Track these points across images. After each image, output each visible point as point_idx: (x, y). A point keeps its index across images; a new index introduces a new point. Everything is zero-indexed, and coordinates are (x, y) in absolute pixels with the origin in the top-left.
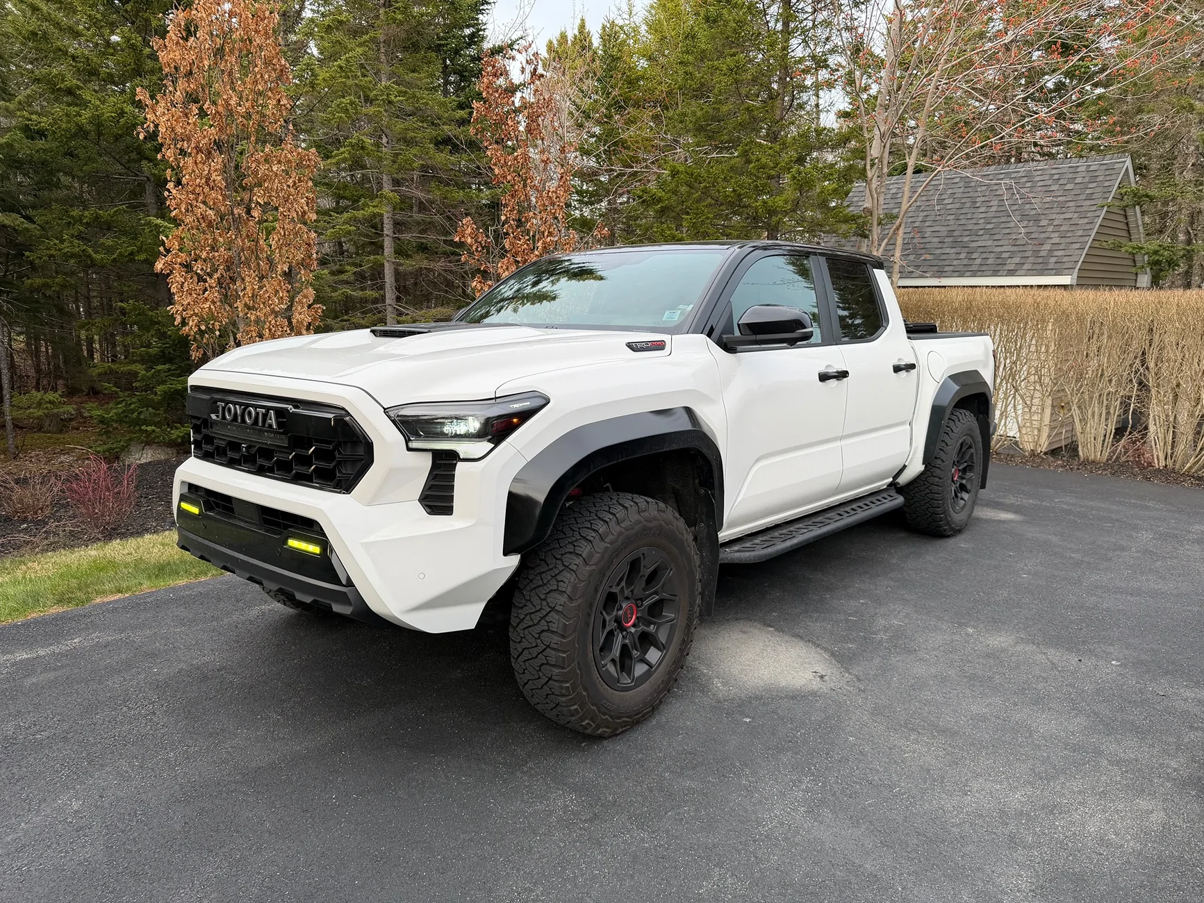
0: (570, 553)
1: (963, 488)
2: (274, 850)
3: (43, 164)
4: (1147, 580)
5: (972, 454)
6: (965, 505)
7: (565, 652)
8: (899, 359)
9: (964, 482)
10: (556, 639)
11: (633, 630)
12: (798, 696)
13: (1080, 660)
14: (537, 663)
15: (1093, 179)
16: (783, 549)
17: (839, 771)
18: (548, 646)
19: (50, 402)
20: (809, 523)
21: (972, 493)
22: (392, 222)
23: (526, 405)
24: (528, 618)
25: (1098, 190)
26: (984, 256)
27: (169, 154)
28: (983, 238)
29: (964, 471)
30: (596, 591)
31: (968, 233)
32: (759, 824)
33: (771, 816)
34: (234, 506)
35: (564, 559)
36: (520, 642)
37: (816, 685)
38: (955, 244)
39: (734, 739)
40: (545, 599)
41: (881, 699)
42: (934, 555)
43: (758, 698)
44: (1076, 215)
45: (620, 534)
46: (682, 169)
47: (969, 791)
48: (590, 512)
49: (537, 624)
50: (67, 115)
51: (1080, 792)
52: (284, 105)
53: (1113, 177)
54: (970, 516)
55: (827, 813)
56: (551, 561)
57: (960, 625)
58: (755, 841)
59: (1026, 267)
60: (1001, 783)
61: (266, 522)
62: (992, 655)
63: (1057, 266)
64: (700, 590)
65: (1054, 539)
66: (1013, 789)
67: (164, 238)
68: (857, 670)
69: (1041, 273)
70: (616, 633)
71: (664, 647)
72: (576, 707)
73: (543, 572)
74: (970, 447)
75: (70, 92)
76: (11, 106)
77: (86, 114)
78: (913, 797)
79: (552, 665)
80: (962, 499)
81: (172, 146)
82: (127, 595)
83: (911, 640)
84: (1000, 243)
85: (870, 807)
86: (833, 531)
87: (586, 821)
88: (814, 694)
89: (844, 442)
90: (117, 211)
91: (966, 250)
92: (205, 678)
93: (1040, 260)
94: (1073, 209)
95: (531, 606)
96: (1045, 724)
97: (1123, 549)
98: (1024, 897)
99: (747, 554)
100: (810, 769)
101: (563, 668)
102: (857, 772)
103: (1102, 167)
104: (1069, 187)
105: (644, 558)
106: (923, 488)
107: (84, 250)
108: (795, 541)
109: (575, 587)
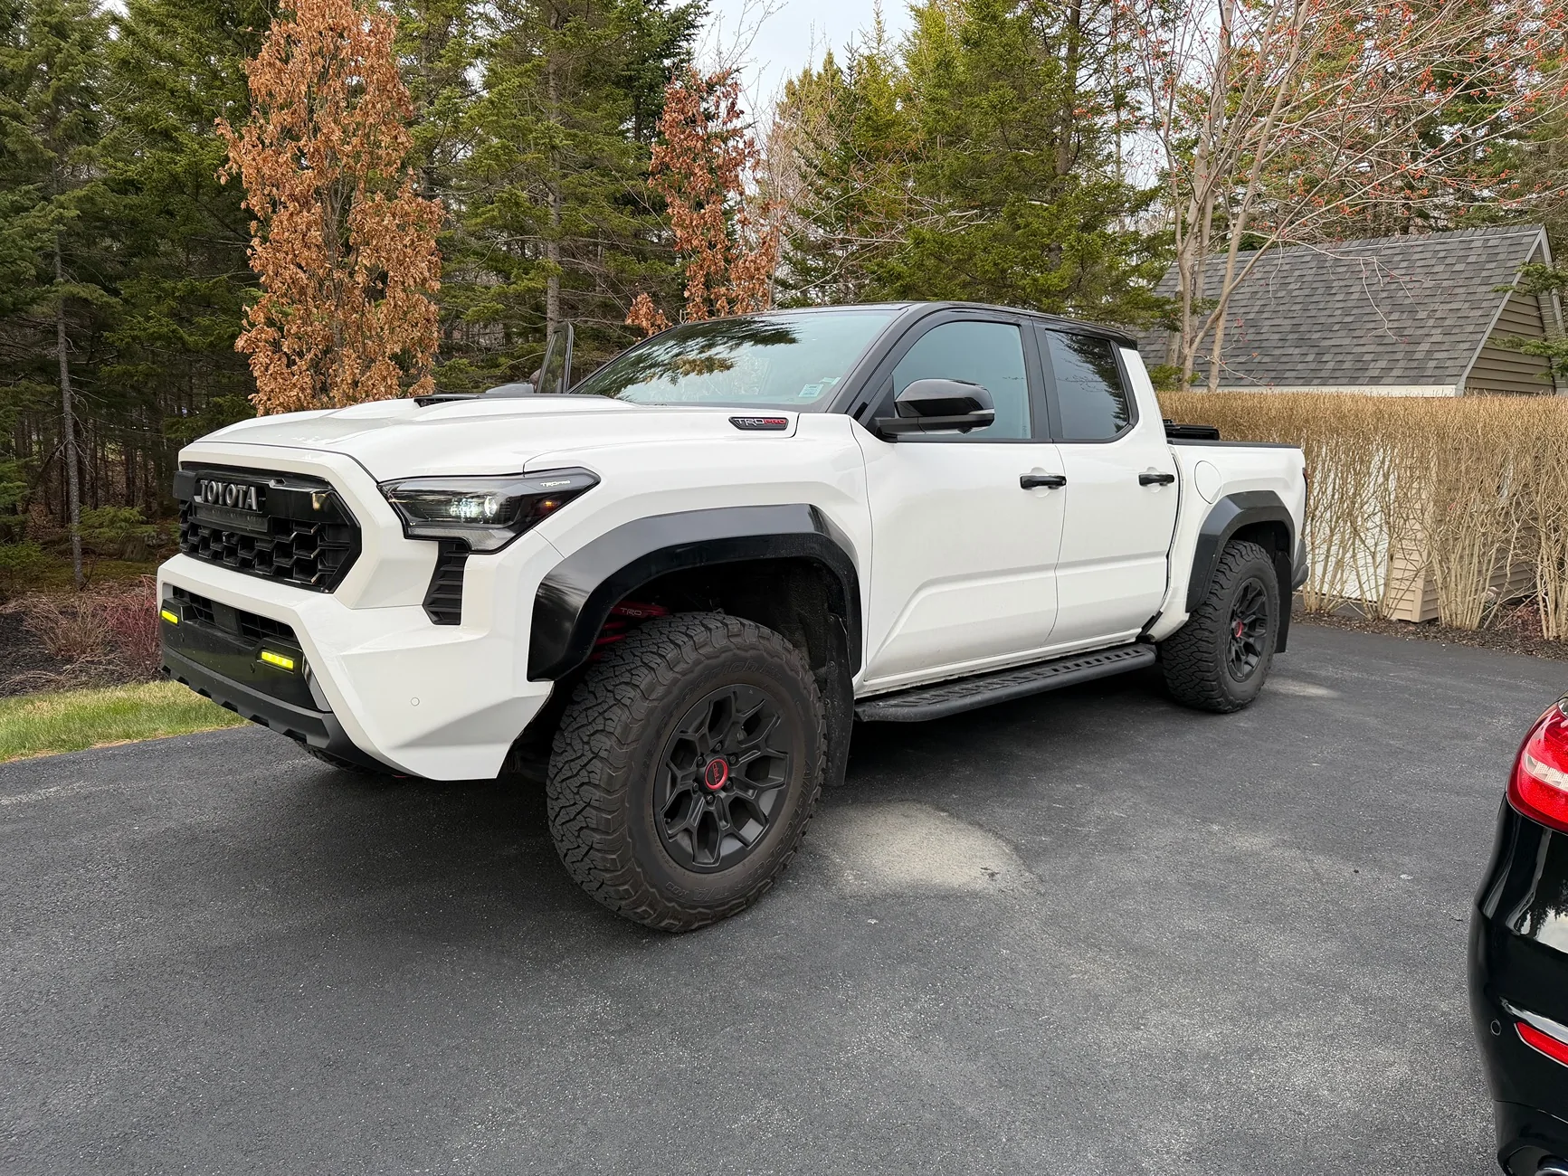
0: (626, 683)
1: (1249, 649)
2: (204, 1044)
3: (132, 223)
4: (1485, 777)
5: (1263, 604)
6: (1251, 673)
7: (610, 813)
8: (1149, 468)
9: (1251, 640)
10: (598, 794)
11: (723, 795)
12: (950, 897)
13: (1356, 872)
14: (575, 826)
15: (1493, 257)
16: (960, 707)
17: (973, 990)
18: (588, 804)
19: (126, 520)
20: (1009, 678)
21: (1265, 656)
22: (557, 303)
23: (566, 484)
24: (567, 767)
25: (1498, 271)
26: (1340, 358)
27: (254, 202)
28: (1339, 334)
29: (1252, 626)
30: (658, 735)
31: (1319, 327)
32: (841, 1048)
33: (861, 1040)
34: (214, 612)
35: (616, 691)
36: (558, 798)
37: (982, 883)
38: (1301, 342)
39: (847, 944)
40: (588, 743)
41: (1064, 907)
42: (1198, 735)
43: (897, 896)
44: (1467, 305)
45: (697, 663)
46: (928, 236)
47: (1144, 1025)
48: (661, 633)
49: (576, 775)
50: (159, 162)
51: (1298, 1035)
52: (402, 144)
53: (1519, 255)
54: (1259, 688)
55: (939, 1041)
56: (601, 693)
57: (1204, 820)
58: (828, 1070)
59: (1395, 373)
60: (1191, 1017)
61: (246, 631)
62: (1236, 860)
63: (1437, 372)
64: (824, 748)
65: (1372, 721)
66: (1205, 1025)
67: (248, 309)
68: (1042, 869)
69: (1415, 381)
70: (695, 796)
71: (767, 821)
72: (626, 887)
73: (590, 708)
74: (1260, 594)
75: (166, 134)
76: (95, 151)
77: (182, 160)
78: (1063, 1028)
79: (593, 830)
80: (1247, 663)
81: (258, 192)
82: (135, 741)
83: (1129, 836)
84: (1362, 341)
85: (1000, 1036)
86: (1038, 689)
87: (613, 1033)
88: (974, 895)
89: (1060, 573)
90: (216, 282)
91: (1316, 350)
92: (195, 839)
93: (1415, 364)
94: (1463, 297)
95: (571, 752)
96: (1280, 947)
97: (1466, 737)
98: (1173, 1160)
99: (906, 710)
100: (934, 985)
101: (608, 833)
102: (998, 993)
103: (1505, 242)
104: (1458, 267)
105: (736, 699)
106: (1188, 644)
107: (173, 331)
108: (978, 698)
109: (626, 728)
